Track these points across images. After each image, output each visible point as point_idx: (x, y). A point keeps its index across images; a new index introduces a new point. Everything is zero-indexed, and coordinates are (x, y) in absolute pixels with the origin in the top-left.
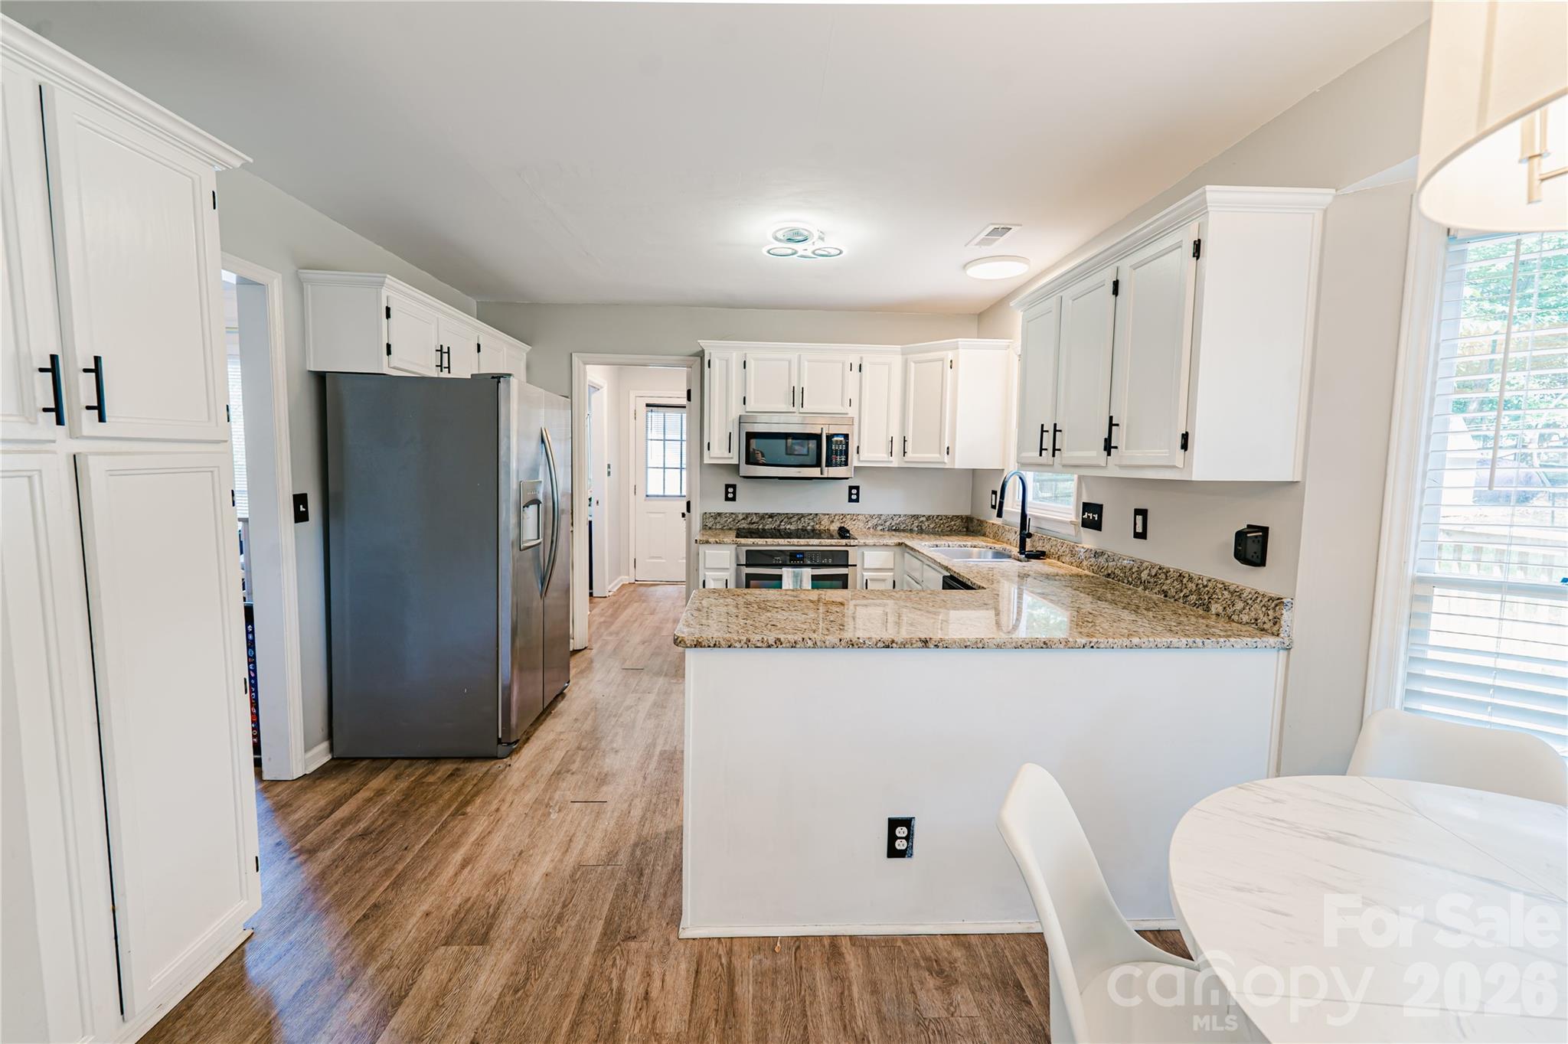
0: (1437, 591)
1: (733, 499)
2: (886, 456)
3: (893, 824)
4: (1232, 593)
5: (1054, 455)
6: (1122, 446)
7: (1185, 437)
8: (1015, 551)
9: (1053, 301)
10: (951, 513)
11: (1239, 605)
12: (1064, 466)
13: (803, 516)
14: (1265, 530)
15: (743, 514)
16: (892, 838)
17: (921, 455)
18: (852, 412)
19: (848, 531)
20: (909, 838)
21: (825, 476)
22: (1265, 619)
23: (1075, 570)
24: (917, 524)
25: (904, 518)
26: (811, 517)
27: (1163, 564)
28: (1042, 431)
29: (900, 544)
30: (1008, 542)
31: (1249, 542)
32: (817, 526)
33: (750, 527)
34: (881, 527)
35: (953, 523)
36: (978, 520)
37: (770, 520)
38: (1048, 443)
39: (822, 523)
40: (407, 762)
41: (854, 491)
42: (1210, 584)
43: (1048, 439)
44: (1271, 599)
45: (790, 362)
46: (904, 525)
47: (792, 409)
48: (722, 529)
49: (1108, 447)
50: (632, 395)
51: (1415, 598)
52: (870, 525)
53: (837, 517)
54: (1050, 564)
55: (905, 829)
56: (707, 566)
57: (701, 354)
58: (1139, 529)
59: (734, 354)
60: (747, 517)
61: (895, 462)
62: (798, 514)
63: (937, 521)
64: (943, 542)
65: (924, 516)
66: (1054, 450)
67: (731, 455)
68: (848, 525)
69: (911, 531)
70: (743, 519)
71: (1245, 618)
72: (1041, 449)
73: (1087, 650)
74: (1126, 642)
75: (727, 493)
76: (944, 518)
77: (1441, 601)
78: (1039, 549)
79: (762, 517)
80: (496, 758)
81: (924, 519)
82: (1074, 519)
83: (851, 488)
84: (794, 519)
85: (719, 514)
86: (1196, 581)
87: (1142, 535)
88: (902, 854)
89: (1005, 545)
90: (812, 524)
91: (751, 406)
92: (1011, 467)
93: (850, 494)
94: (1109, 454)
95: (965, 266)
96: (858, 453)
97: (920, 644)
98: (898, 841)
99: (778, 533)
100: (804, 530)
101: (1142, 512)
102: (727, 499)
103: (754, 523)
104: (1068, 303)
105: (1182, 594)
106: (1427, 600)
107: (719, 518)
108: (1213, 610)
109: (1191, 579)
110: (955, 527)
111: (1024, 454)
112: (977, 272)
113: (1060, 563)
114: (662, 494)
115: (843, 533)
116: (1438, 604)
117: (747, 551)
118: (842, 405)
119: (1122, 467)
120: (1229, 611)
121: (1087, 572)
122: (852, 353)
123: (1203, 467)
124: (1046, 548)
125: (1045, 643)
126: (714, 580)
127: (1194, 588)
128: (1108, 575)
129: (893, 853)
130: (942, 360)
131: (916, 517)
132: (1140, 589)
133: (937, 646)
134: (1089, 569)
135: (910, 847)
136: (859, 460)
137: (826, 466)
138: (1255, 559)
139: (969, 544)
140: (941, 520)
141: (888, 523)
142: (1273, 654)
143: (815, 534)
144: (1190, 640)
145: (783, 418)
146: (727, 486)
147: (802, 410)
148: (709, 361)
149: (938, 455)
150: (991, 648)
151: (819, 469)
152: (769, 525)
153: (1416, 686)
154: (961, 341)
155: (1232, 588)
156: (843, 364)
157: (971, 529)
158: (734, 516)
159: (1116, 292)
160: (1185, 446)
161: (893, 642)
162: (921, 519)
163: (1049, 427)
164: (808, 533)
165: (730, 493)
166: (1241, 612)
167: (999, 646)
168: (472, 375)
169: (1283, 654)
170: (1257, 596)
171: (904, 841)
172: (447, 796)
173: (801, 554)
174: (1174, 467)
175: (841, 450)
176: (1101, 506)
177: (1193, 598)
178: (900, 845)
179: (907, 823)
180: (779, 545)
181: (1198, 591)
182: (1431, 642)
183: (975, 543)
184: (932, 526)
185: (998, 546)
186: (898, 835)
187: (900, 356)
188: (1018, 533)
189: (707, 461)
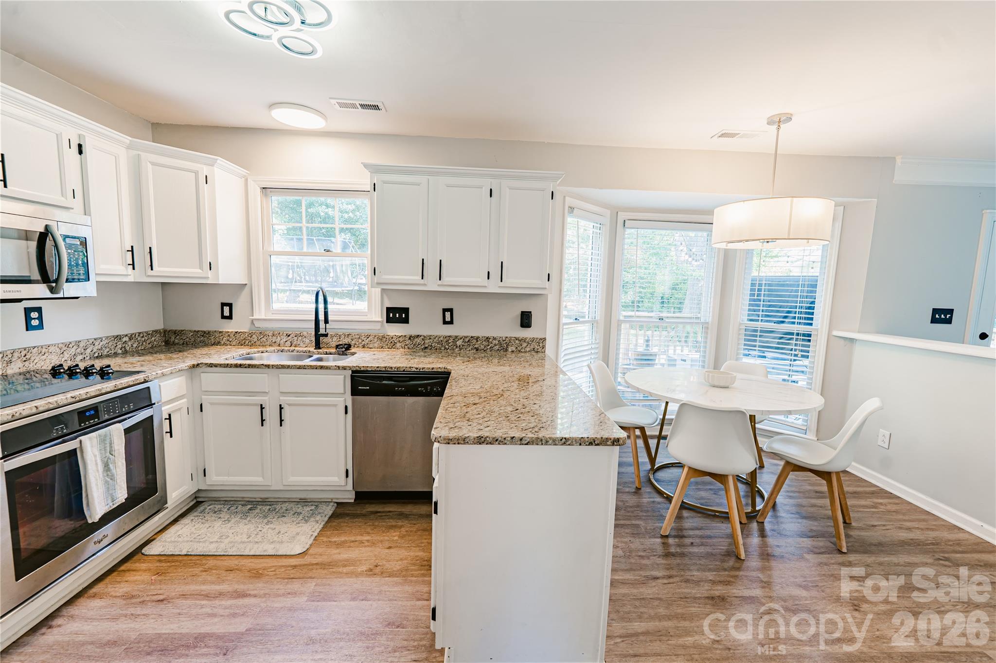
4: (520, 341)
6: (505, 277)
7: (549, 275)
9: (417, 178)
10: (150, 328)
11: (525, 345)
14: (530, 313)
18: (77, 207)
22: (538, 347)
24: (120, 346)
25: (107, 341)
27: (472, 335)
34: (81, 357)
35: (153, 339)
42: (507, 339)
44: (541, 339)
46: (108, 350)
58: (446, 319)
63: (139, 339)
65: (127, 335)
71: (528, 349)
76: (145, 334)
81: (126, 339)
82: (377, 319)
87: (449, 322)
93: (29, 319)
101: (446, 310)
105: (489, 347)
109: (494, 339)
110: (155, 343)
113: (371, 349)
118: (64, 195)
120: (519, 348)
127: (497, 342)
128: (426, 348)
131: (118, 337)
138: (528, 325)
140: (143, 337)
141: (88, 351)
155: (520, 339)
159: (491, 195)
162: (124, 339)
166: (526, 347)
170: (533, 340)
173: (94, 408)
174: (545, 288)
176: (407, 309)
177: (497, 347)
181: (500, 344)
184: (135, 346)
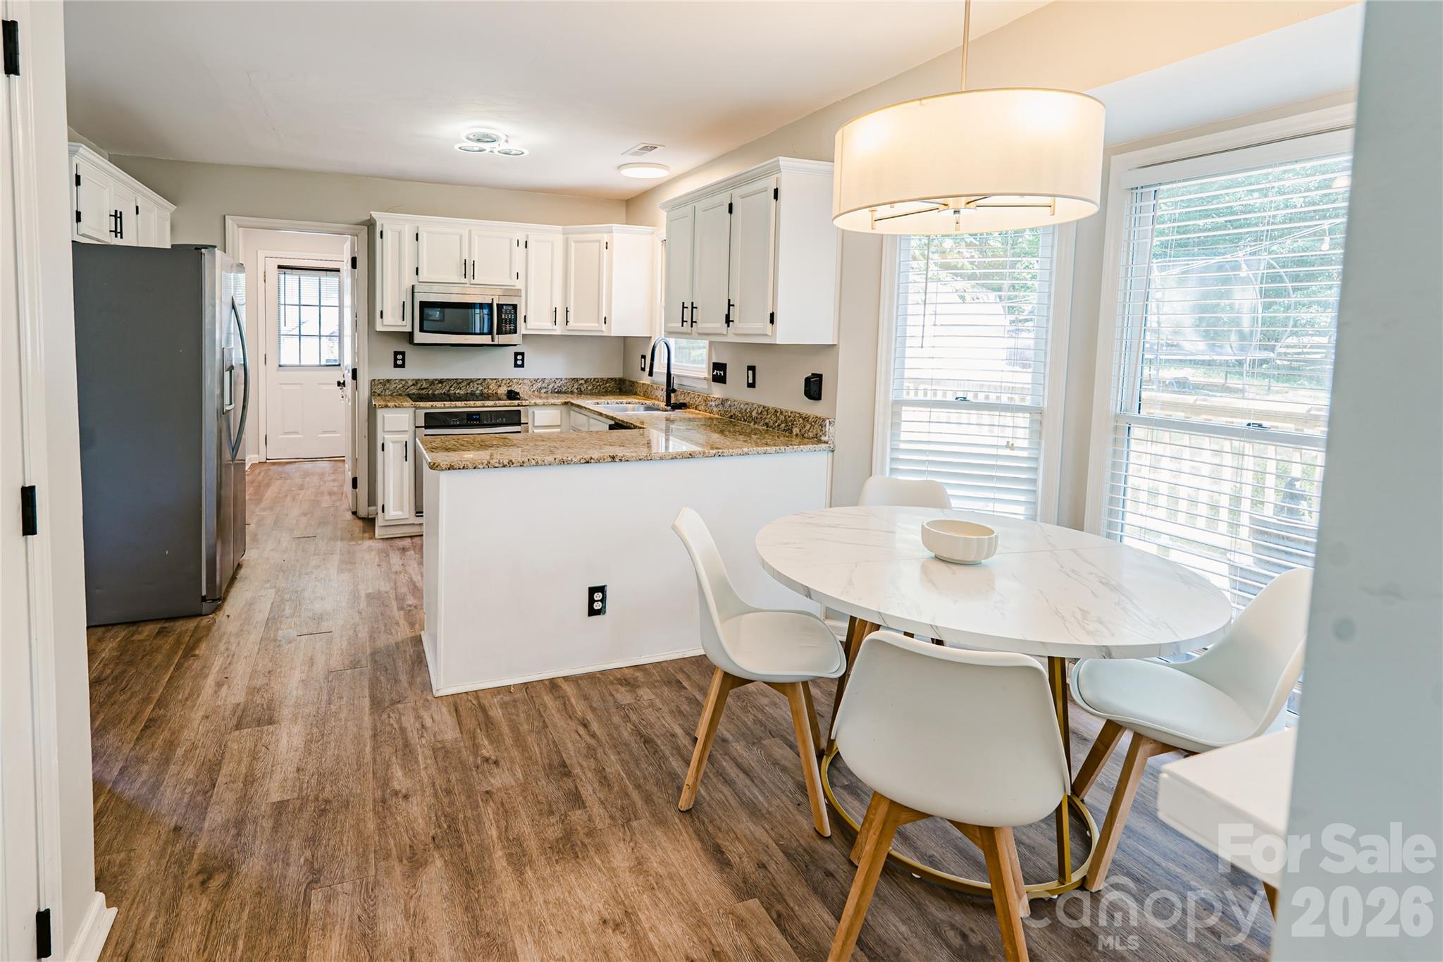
0: (904, 408)
1: (403, 366)
2: (550, 324)
3: (592, 591)
4: (804, 419)
5: (692, 326)
6: (736, 321)
7: (772, 315)
8: (663, 405)
9: (688, 209)
10: (605, 375)
11: (808, 426)
12: (699, 334)
13: (472, 381)
14: (820, 376)
15: (413, 380)
16: (592, 601)
17: (583, 324)
18: (519, 284)
19: (518, 394)
20: (603, 600)
21: (496, 342)
23: (708, 415)
24: (576, 386)
25: (564, 382)
26: (479, 382)
27: (766, 405)
28: (683, 307)
29: (566, 403)
30: (656, 398)
31: (812, 384)
32: (486, 391)
33: (420, 393)
34: (544, 390)
35: (608, 384)
36: (630, 381)
37: (440, 385)
38: (687, 317)
39: (491, 387)
40: (103, 629)
41: (519, 357)
42: (792, 415)
43: (687, 312)
45: (461, 236)
46: (566, 387)
47: (463, 280)
48: (391, 395)
49: (728, 320)
50: (261, 254)
51: (893, 413)
52: (535, 388)
53: (504, 382)
54: (689, 412)
55: (600, 594)
56: (386, 430)
57: (370, 225)
58: (751, 381)
59: (406, 227)
60: (417, 383)
61: (558, 330)
62: (467, 380)
63: (594, 383)
64: (603, 400)
65: (581, 379)
66: (692, 322)
67: (404, 323)
68: (515, 388)
69: (572, 392)
70: (413, 385)
71: (810, 434)
72: (683, 321)
73: (717, 458)
74: (740, 452)
75: (396, 359)
76: (600, 380)
77: (907, 413)
78: (681, 401)
79: (432, 382)
80: (201, 615)
82: (707, 376)
83: (516, 354)
84: (463, 384)
85: (388, 381)
86: (784, 413)
87: (752, 385)
88: (598, 612)
89: (653, 401)
90: (480, 388)
91: (424, 276)
92: (658, 336)
93: (516, 360)
94: (728, 326)
95: (619, 167)
96: (525, 322)
97: (610, 459)
98: (596, 603)
99: (447, 397)
100: (473, 394)
101: (752, 368)
102: (396, 366)
103: (424, 389)
104: (699, 213)
105: (776, 424)
106: (899, 414)
107: (388, 385)
108: (794, 433)
109: (782, 413)
110: (610, 388)
111: (670, 325)
112: (628, 173)
113: (697, 412)
114: (298, 363)
115: (512, 395)
116: (905, 416)
117: (426, 414)
118: (511, 278)
119: (736, 334)
120: (803, 431)
121: (716, 416)
122: (519, 230)
123: (783, 335)
124: (687, 400)
125: (690, 454)
126: (392, 442)
127: (783, 418)
128: (731, 417)
129: (592, 612)
130: (599, 241)
131: (576, 380)
132: (752, 424)
133: (621, 460)
134: (718, 414)
135: (604, 607)
136: (526, 328)
137: (497, 334)
138: (815, 395)
139: (625, 401)
140: (598, 382)
141: (551, 386)
142: (825, 453)
143: (484, 397)
144: (778, 448)
145: (456, 289)
146: (396, 353)
147: (473, 282)
148: (381, 232)
149: (597, 325)
150: (656, 460)
151: (490, 336)
152: (439, 391)
153: (895, 466)
154: (615, 226)
155: (803, 416)
156: (511, 240)
157: (624, 390)
158: (403, 383)
159: (730, 211)
160: (772, 321)
161: (591, 458)
162: (581, 382)
163: (688, 304)
164: (477, 397)
165: (399, 360)
166: (809, 430)
167: (661, 459)
168: (172, 245)
169: (830, 454)
170: (817, 419)
171: (600, 603)
172: (167, 647)
173: (476, 415)
174: (767, 335)
175: (510, 319)
176: (725, 365)
177: (783, 425)
178: (597, 606)
179: (602, 589)
180: (456, 407)
181: (786, 421)
182: (902, 439)
183: (630, 400)
184: (589, 388)
185: (648, 402)
186: (596, 599)
187: (561, 236)
188: (665, 390)
189: (379, 328)
